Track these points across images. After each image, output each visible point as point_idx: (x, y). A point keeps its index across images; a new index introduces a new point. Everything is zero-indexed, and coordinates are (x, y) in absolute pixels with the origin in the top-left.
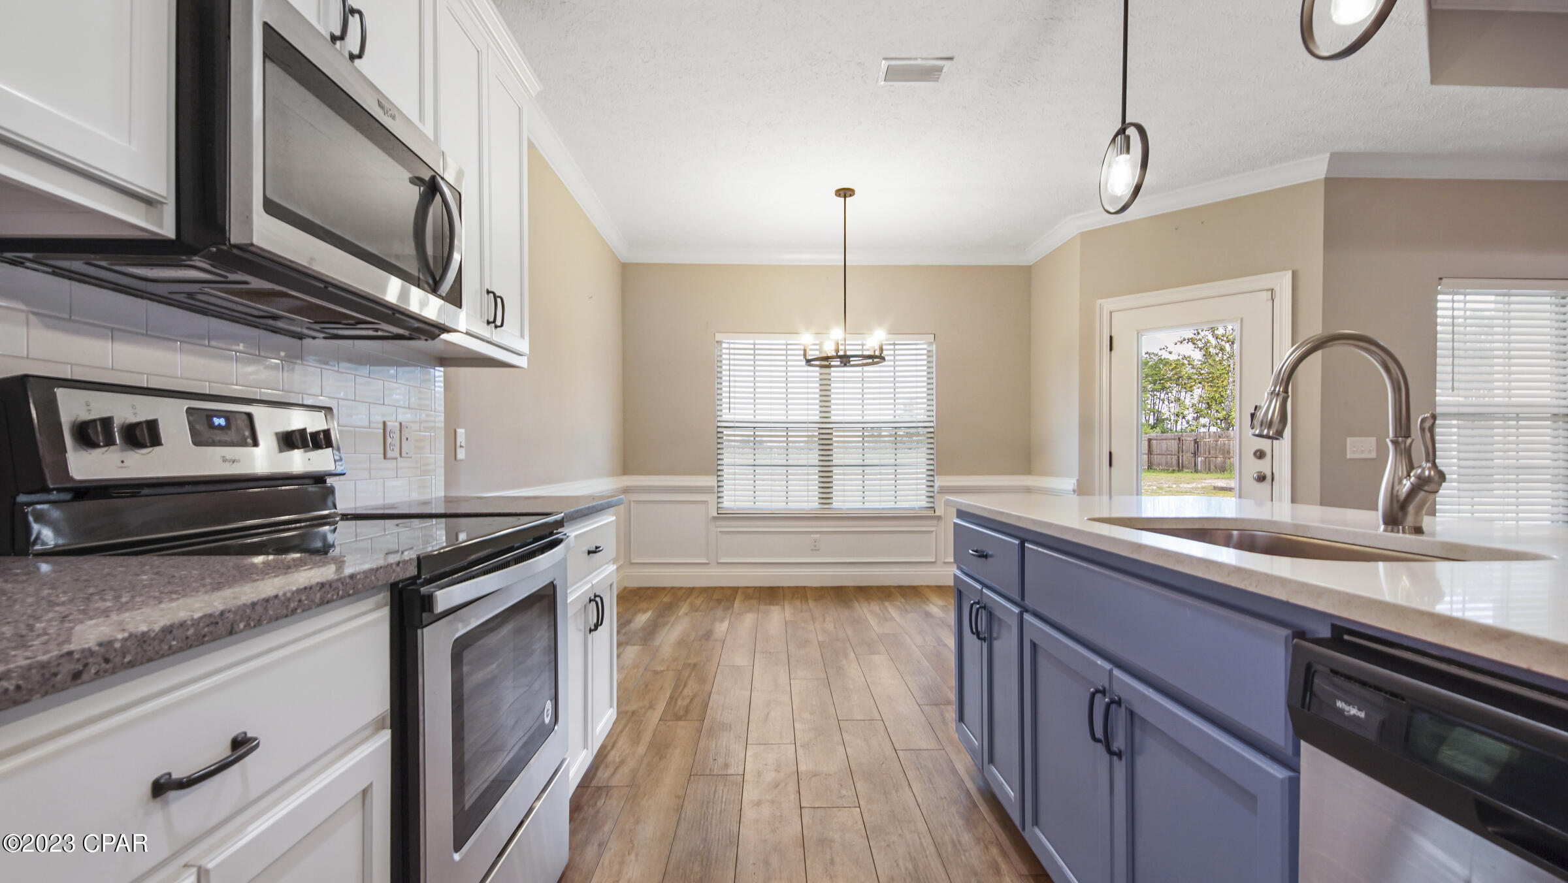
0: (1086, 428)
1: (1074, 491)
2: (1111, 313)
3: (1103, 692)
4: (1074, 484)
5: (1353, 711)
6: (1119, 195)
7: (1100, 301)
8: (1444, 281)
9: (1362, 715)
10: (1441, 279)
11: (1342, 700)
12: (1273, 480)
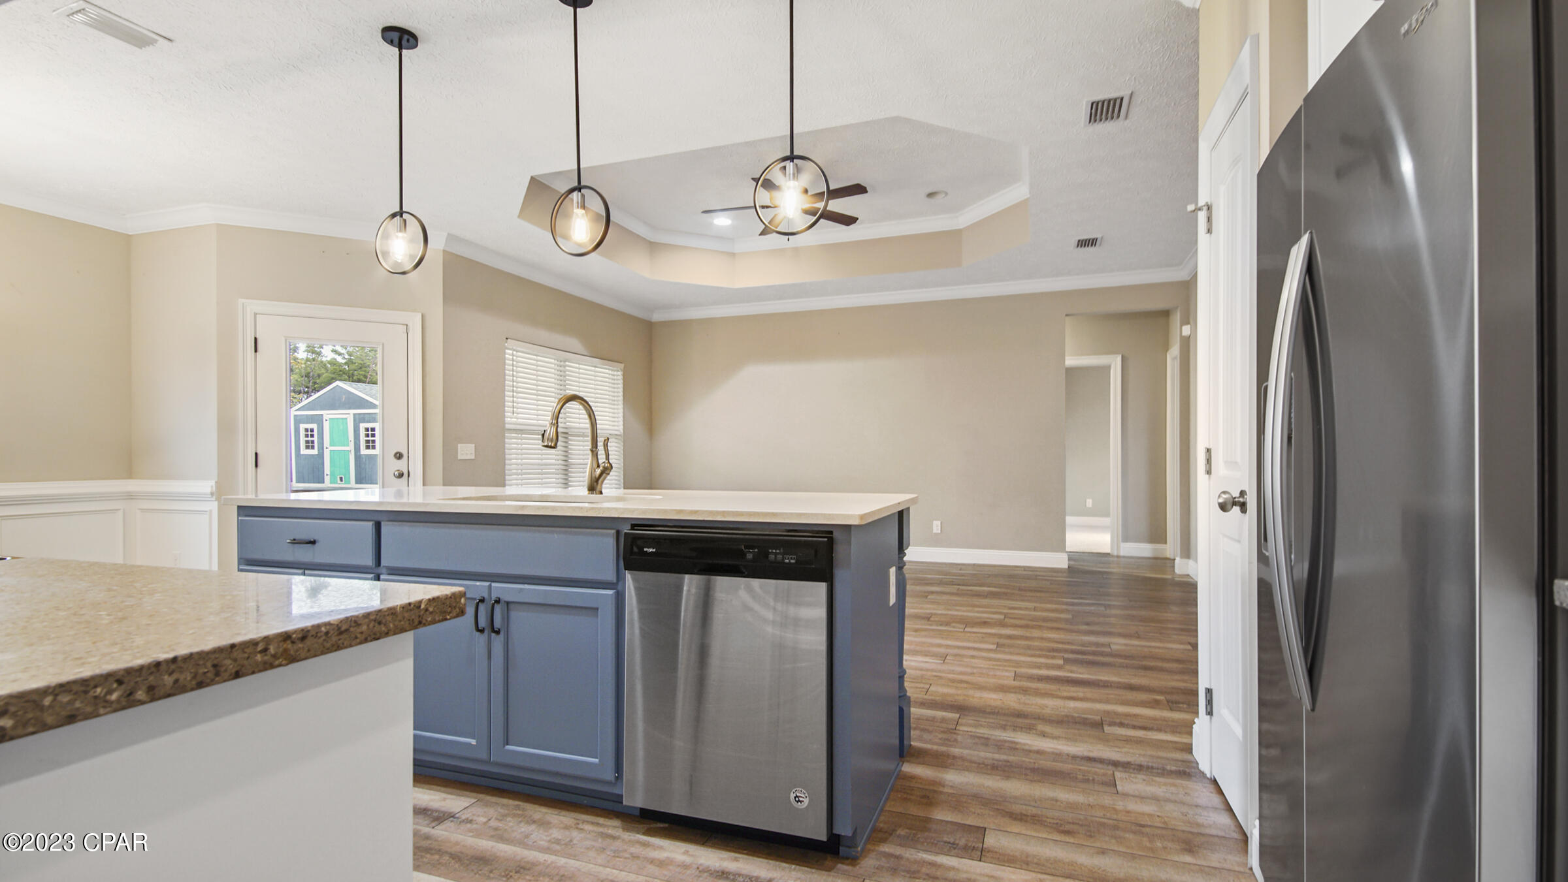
0: (227, 428)
1: (212, 494)
2: (255, 314)
3: (482, 600)
4: (212, 487)
5: (651, 550)
6: (399, 261)
7: (241, 301)
8: (509, 340)
9: (654, 550)
10: (507, 339)
11: (646, 547)
12: (409, 476)
